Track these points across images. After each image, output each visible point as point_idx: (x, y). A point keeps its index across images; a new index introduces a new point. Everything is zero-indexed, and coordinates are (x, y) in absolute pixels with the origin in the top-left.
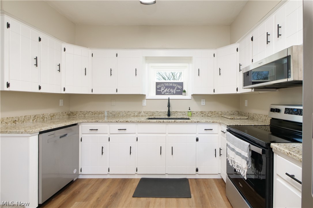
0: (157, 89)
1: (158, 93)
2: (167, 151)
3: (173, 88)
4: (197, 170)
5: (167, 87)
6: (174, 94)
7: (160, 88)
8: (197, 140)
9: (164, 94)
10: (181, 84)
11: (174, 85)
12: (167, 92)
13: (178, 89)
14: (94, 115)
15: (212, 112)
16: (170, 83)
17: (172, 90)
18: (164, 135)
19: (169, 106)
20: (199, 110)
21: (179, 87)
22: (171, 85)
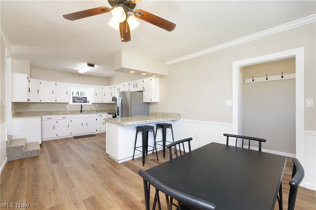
0: (73, 100)
1: (74, 102)
2: (85, 124)
3: (82, 99)
4: (97, 130)
5: (78, 99)
6: (82, 102)
7: (75, 100)
8: (97, 119)
9: (77, 102)
10: (86, 98)
11: (82, 98)
12: (79, 101)
13: (84, 100)
14: (35, 113)
15: (101, 110)
16: (80, 97)
17: (81, 101)
18: (83, 119)
19: (82, 107)
20: (95, 109)
21: (85, 99)
22: (81, 98)
